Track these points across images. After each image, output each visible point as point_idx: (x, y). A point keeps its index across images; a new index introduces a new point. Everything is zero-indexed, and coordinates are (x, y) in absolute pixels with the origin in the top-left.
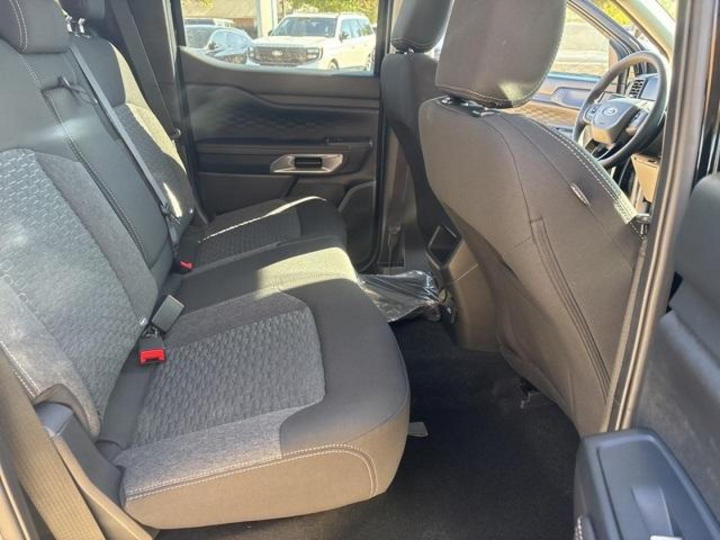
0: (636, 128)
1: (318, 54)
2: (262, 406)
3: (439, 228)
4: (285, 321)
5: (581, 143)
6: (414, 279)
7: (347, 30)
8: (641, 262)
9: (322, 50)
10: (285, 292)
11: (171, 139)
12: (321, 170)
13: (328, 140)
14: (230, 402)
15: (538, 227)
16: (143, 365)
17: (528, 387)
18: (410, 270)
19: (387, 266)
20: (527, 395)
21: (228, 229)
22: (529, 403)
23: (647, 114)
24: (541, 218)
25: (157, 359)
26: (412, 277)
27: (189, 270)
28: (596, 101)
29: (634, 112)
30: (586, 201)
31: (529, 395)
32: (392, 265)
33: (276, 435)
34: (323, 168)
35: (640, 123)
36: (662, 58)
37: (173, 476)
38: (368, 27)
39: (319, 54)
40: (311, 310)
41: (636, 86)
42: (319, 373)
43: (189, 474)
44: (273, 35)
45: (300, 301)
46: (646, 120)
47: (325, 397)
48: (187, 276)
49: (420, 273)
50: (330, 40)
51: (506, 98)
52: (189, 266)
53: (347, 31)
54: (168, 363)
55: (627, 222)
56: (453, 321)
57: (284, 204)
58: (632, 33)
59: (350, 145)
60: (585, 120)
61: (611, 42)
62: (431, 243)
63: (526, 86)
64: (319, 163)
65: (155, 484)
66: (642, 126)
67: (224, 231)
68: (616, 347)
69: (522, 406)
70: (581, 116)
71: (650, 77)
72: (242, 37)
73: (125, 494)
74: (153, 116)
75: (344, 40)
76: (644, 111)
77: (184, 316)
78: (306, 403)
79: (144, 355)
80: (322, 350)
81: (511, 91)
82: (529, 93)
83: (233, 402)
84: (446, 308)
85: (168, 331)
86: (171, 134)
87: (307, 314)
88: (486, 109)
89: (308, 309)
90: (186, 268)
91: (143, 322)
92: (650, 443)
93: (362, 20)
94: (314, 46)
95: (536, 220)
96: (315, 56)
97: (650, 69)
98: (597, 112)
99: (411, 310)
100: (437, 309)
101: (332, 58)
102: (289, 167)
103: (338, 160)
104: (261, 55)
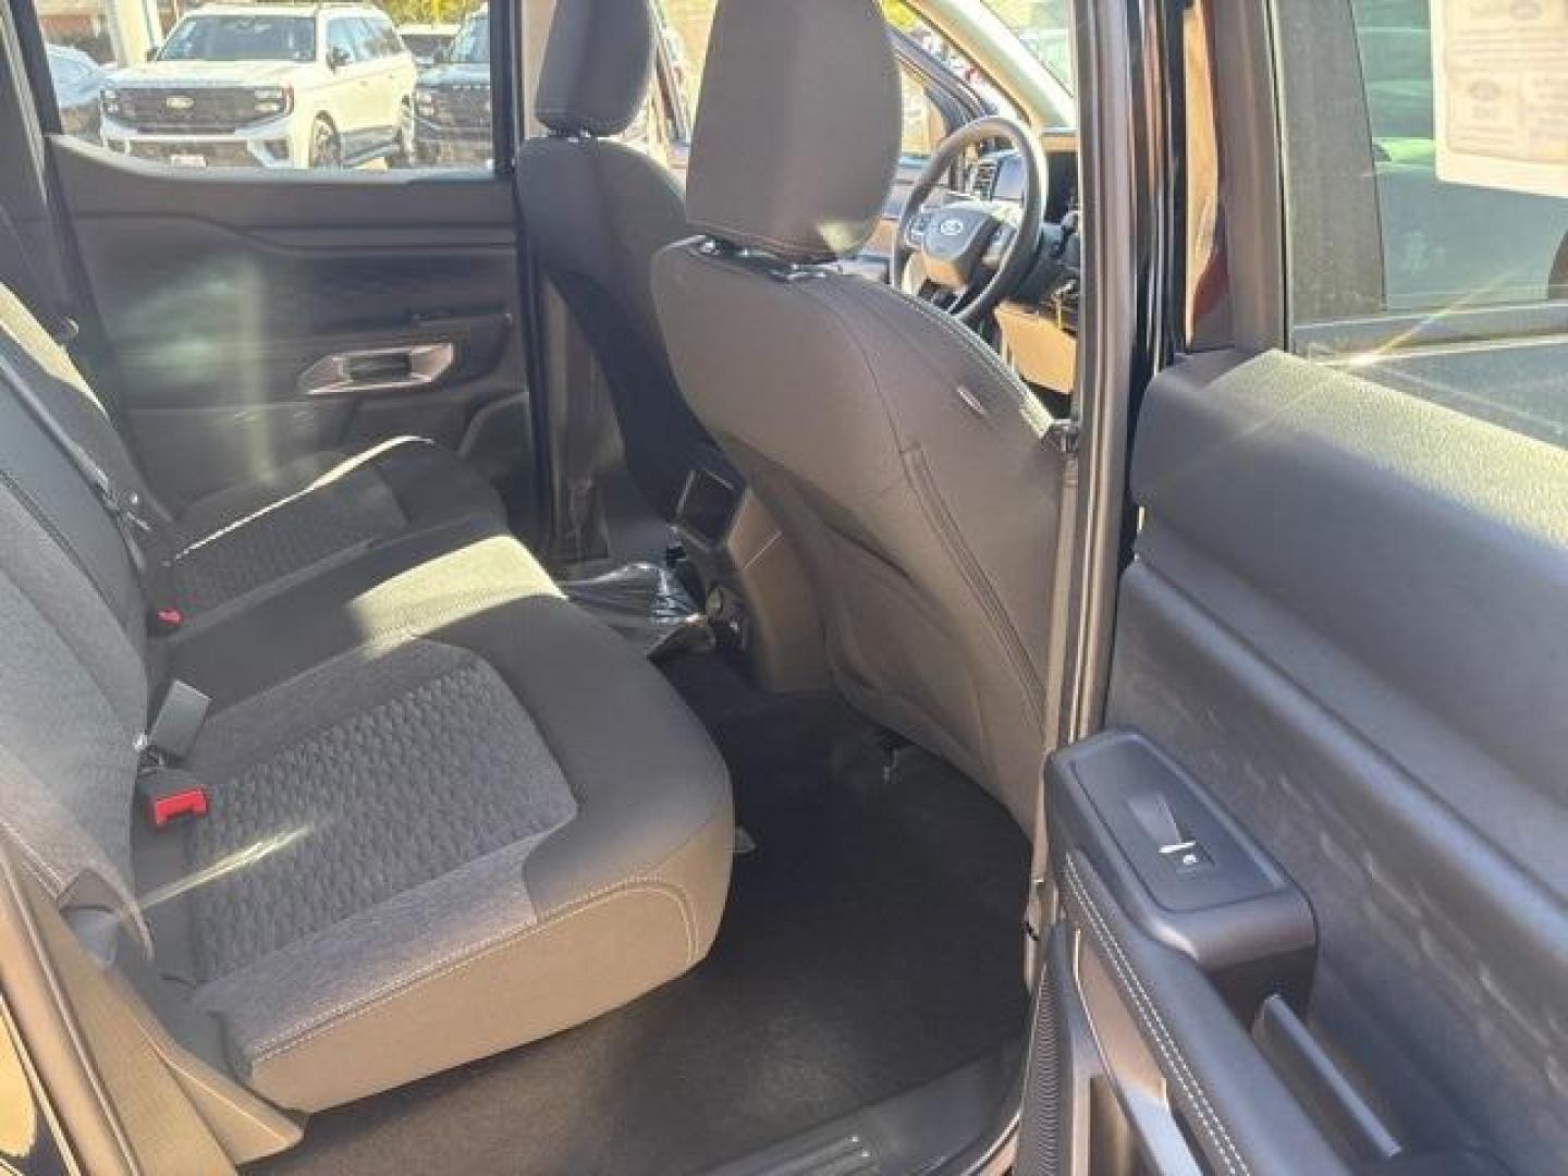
0: (999, 254)
1: (281, 102)
2: (462, 850)
3: (692, 476)
4: (444, 691)
5: (909, 287)
6: (636, 580)
7: (346, 47)
8: (1070, 496)
9: (291, 91)
10: (424, 637)
11: (59, 343)
12: (408, 379)
13: (417, 317)
14: (391, 855)
15: (913, 459)
16: (161, 830)
17: (893, 740)
18: (624, 563)
19: (574, 561)
20: (891, 756)
21: (227, 529)
22: (898, 769)
23: (1013, 231)
24: (916, 445)
25: (189, 811)
26: (630, 576)
27: (176, 627)
28: (922, 208)
29: (992, 228)
30: (982, 411)
31: (896, 753)
32: (584, 559)
33: (520, 885)
34: (413, 375)
35: (1005, 248)
36: (1022, 126)
37: (336, 1000)
38: (390, 35)
39: (284, 101)
40: (489, 660)
41: (982, 174)
42: (553, 772)
43: (367, 991)
44: (159, 59)
45: (465, 651)
46: (1013, 242)
47: (580, 810)
48: (175, 638)
49: (645, 567)
50: (305, 68)
51: (827, 247)
52: (175, 617)
53: (342, 45)
54: (215, 815)
55: (1041, 434)
56: (744, 643)
57: (344, 460)
58: (960, 73)
59: (467, 324)
60: (908, 243)
61: (928, 93)
62: (681, 503)
63: (857, 226)
64: (404, 365)
65: (307, 1022)
66: (1010, 249)
67: (220, 533)
68: (1046, 633)
69: (886, 777)
70: (900, 236)
71: (1006, 158)
72: (76, 65)
73: (244, 1057)
74: (12, 296)
75: (341, 69)
76: (1007, 225)
77: (215, 719)
78: (546, 826)
79: (161, 807)
80: (543, 730)
81: (835, 235)
82: (862, 236)
83: (398, 854)
84: (727, 624)
85: (189, 751)
86: (54, 329)
87: (486, 673)
88: (795, 267)
89: (482, 664)
90: (169, 623)
91: (140, 743)
92: (1134, 743)
93: (372, 19)
94: (271, 82)
95: (909, 449)
96: (275, 107)
97: (1002, 143)
98: (929, 228)
99: (664, 637)
100: (709, 628)
101: (316, 110)
102: (338, 379)
103: (445, 356)
104: (137, 109)
